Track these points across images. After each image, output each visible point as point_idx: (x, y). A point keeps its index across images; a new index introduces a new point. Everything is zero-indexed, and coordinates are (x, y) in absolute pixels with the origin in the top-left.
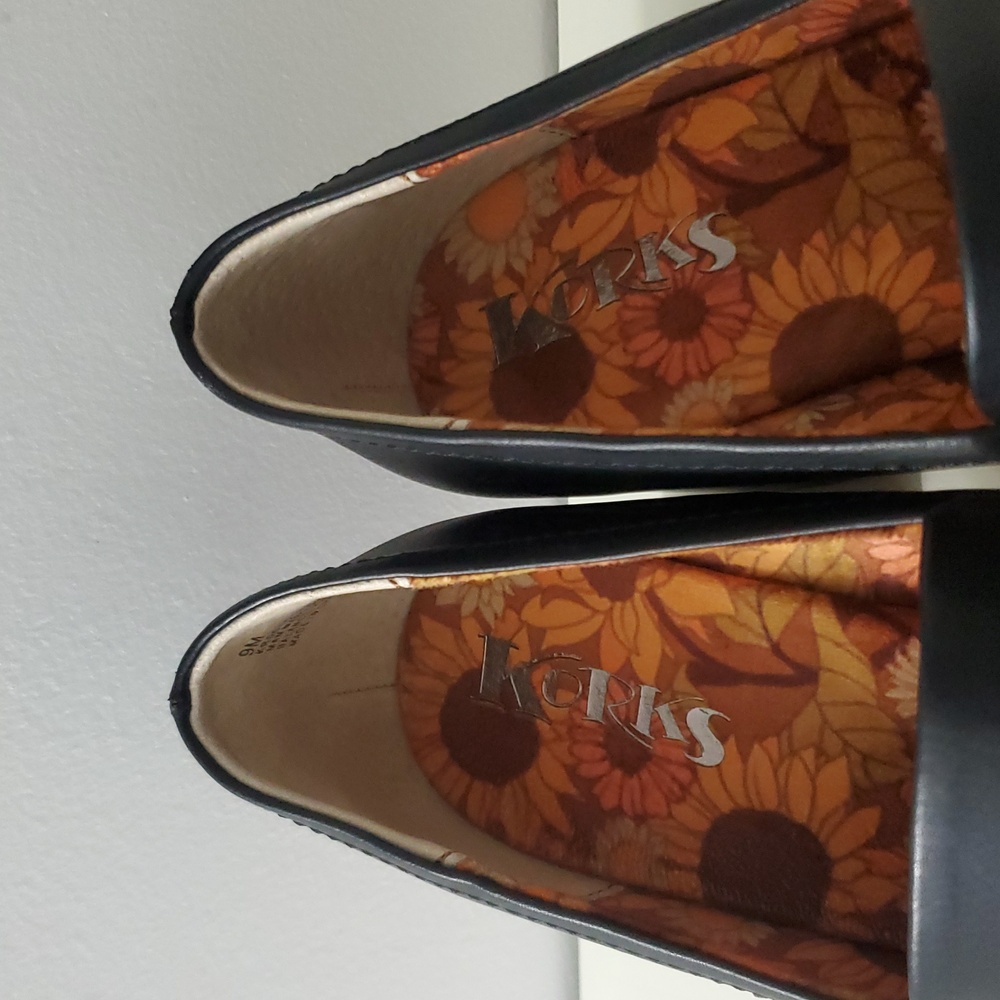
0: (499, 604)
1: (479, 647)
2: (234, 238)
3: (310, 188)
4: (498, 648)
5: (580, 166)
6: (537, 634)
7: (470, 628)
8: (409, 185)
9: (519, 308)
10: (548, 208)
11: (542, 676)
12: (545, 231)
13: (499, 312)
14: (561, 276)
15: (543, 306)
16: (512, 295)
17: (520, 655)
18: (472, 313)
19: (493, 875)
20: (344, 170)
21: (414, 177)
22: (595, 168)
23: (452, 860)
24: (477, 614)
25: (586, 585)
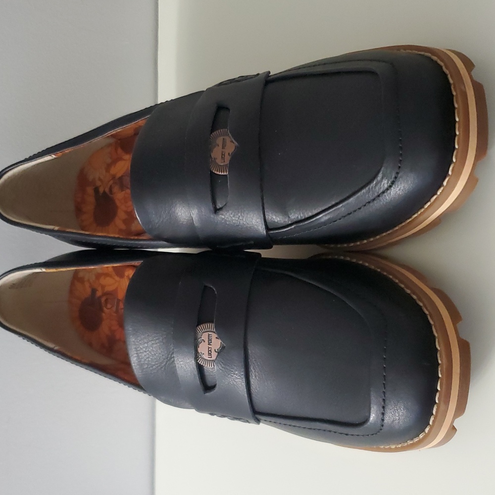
0: (94, 278)
1: (89, 291)
2: (5, 171)
3: (27, 157)
4: (94, 291)
5: (116, 150)
6: (103, 287)
7: (87, 285)
8: (53, 158)
9: (101, 190)
10: (109, 161)
11: (103, 300)
12: (108, 167)
13: (96, 190)
14: (111, 182)
15: (107, 190)
16: (100, 186)
17: (99, 294)
18: (90, 190)
19: (66, 353)
20: (36, 153)
21: (54, 156)
22: (120, 151)
23: (56, 348)
24: (88, 280)
25: (114, 273)
